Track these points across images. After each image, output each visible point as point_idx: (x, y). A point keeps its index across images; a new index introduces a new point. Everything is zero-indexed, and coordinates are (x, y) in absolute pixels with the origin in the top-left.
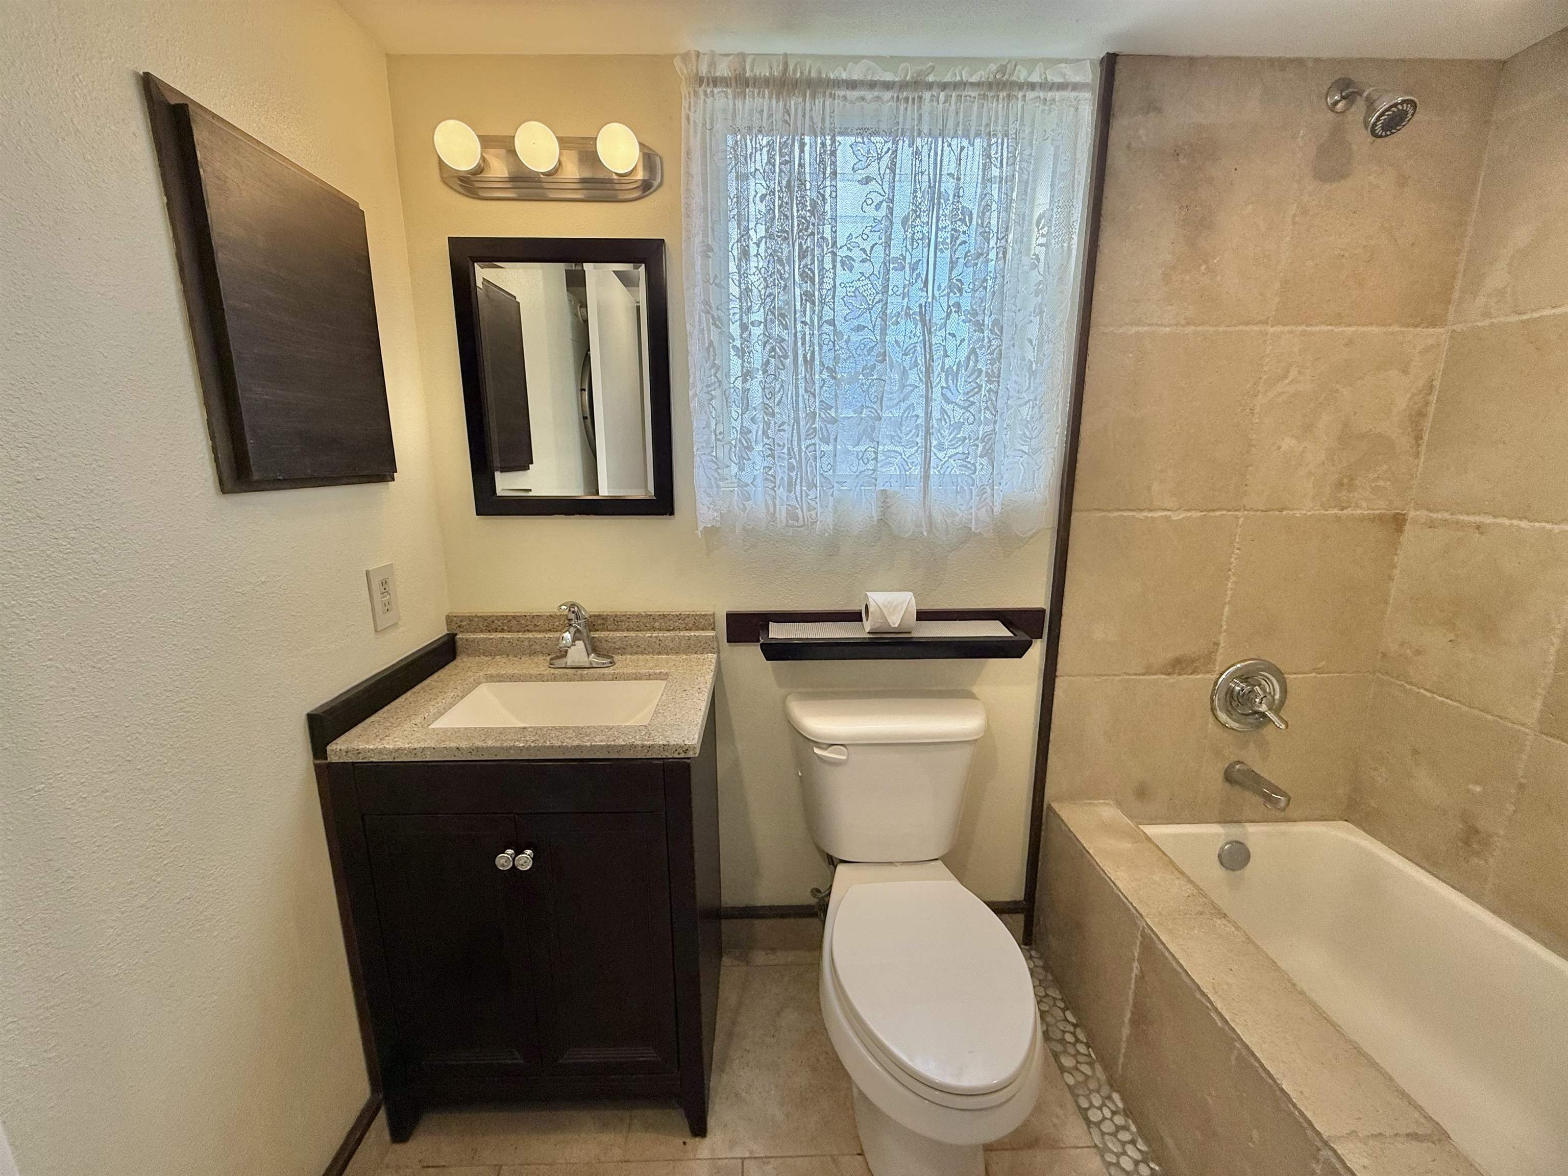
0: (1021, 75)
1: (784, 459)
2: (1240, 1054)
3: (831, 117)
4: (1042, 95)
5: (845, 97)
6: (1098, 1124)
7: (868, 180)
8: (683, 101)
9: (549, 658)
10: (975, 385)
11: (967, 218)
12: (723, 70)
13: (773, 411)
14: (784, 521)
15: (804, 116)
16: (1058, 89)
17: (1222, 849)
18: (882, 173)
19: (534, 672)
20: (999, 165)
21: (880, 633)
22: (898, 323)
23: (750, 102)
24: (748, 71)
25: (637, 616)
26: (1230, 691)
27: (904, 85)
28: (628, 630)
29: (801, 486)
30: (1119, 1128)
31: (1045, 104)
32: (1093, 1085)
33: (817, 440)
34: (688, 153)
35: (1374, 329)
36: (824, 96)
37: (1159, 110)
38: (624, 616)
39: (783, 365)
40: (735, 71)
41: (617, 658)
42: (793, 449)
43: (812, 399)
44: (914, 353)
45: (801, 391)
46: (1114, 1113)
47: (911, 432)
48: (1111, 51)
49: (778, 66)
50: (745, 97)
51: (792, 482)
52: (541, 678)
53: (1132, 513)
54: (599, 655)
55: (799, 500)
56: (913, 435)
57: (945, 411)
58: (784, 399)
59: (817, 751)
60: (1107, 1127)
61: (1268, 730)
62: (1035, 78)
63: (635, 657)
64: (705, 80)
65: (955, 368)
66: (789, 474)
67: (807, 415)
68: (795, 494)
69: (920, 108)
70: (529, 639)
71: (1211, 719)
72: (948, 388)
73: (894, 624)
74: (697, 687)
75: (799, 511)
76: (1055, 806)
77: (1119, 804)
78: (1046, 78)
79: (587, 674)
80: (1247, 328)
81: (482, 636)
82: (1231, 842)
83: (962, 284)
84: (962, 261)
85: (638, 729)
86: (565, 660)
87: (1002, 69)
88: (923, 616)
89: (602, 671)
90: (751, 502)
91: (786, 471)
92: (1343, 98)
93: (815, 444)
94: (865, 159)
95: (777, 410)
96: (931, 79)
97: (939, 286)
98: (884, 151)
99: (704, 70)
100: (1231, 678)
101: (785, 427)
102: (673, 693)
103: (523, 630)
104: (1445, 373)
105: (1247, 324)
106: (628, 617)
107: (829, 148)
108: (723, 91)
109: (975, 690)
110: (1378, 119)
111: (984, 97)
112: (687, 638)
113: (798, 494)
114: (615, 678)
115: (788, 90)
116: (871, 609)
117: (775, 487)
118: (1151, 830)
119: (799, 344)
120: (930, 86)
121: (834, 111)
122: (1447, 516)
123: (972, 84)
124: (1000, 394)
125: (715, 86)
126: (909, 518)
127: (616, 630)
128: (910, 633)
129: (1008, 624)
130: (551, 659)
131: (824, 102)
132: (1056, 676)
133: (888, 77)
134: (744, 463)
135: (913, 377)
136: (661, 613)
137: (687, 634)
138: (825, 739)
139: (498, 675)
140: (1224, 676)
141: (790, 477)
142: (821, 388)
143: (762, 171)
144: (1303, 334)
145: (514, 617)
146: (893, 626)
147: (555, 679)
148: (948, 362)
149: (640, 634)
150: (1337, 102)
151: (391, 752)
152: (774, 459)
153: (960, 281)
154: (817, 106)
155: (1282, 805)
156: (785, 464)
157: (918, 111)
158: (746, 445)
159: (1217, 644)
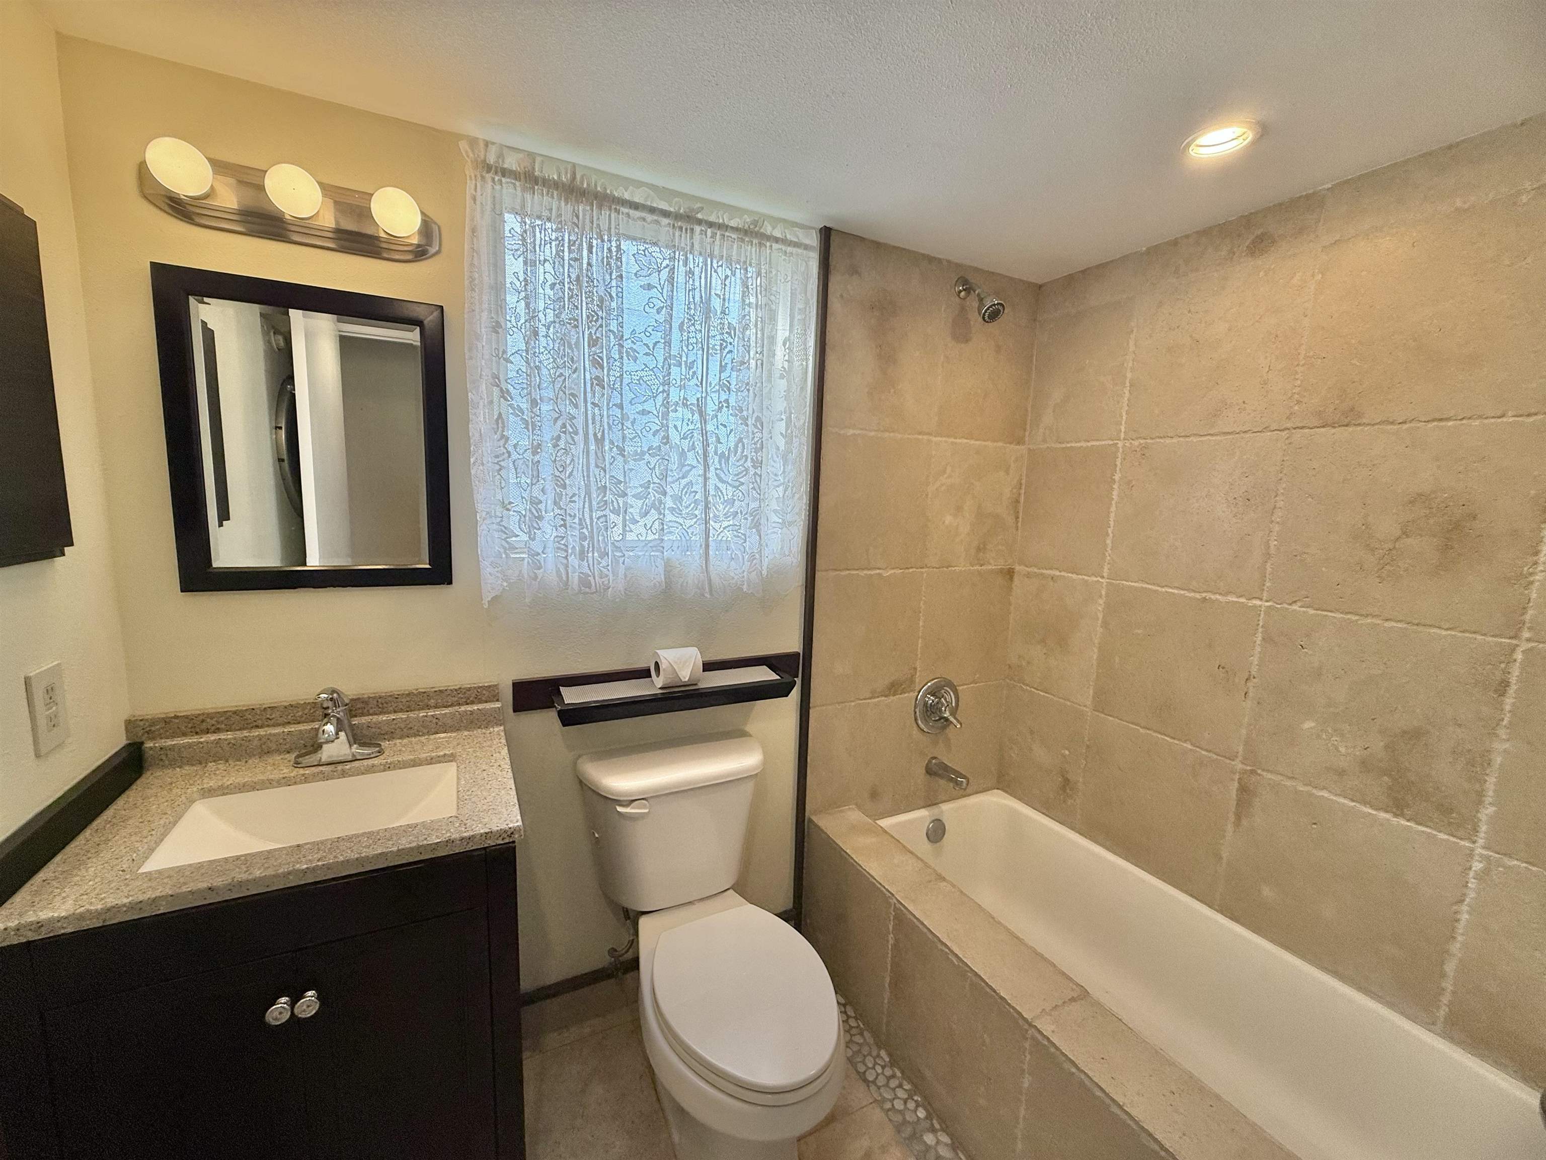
0: (768, 229)
1: (575, 528)
2: (971, 981)
3: (616, 228)
4: (784, 248)
5: (628, 215)
6: (874, 1082)
7: (649, 287)
8: (468, 182)
9: (292, 756)
10: (743, 469)
11: (733, 332)
12: (511, 162)
13: (565, 483)
14: (576, 587)
15: (592, 222)
16: (794, 246)
17: (928, 830)
18: (662, 283)
19: (276, 775)
20: (754, 295)
21: (672, 687)
22: (677, 411)
23: (539, 198)
24: (537, 169)
25: (408, 695)
26: (926, 704)
27: (677, 217)
28: (395, 712)
29: (593, 553)
30: (889, 1078)
31: (785, 255)
32: (865, 1050)
33: (607, 512)
34: (473, 230)
35: (989, 443)
36: (610, 209)
37: (860, 275)
38: (390, 696)
39: (574, 440)
40: (525, 168)
41: (385, 744)
42: (585, 520)
43: (602, 473)
44: (691, 438)
45: (592, 465)
46: (883, 1067)
47: (690, 505)
48: (828, 226)
49: (566, 173)
50: (534, 193)
51: (584, 551)
52: (287, 782)
53: (857, 572)
54: (363, 744)
55: (592, 569)
56: (692, 509)
57: (719, 488)
58: (575, 473)
59: (619, 809)
60: (881, 1081)
61: (950, 731)
62: (777, 234)
63: (406, 741)
64: (493, 169)
65: (727, 453)
66: (581, 544)
67: (599, 488)
68: (587, 562)
69: (691, 238)
70: (260, 738)
71: (915, 725)
72: (721, 469)
73: (685, 678)
74: (496, 765)
75: (591, 578)
76: (814, 818)
77: (859, 807)
78: (786, 236)
79: (350, 769)
80: (920, 437)
81: (186, 740)
82: (933, 821)
83: (730, 385)
84: (729, 366)
85: (450, 821)
86: (318, 755)
87: (755, 223)
88: (709, 667)
89: (370, 762)
90: (542, 570)
91: (578, 540)
92: (964, 290)
93: (605, 516)
94: (647, 269)
95: (567, 482)
96: (699, 216)
97: (711, 383)
98: (663, 266)
99: (492, 159)
100: (924, 696)
101: (576, 498)
102: (472, 775)
103: (249, 726)
104: (1027, 475)
105: (920, 433)
106: (396, 698)
107: (614, 254)
108: (512, 183)
109: (748, 728)
110: (986, 312)
111: (743, 240)
112: (469, 713)
113: (591, 562)
114: (388, 767)
115: (576, 197)
116: (663, 667)
117: (567, 556)
118: (885, 823)
119: (590, 422)
120: (700, 222)
121: (619, 225)
122: (1036, 570)
123: (732, 227)
124: (763, 477)
125: (504, 176)
126: (690, 582)
127: (381, 713)
128: (696, 684)
129: (772, 668)
130: (298, 757)
131: (610, 215)
132: (809, 708)
133: (663, 206)
134: (535, 533)
135: (691, 459)
136: (437, 689)
137: (469, 708)
138: (626, 796)
139: (221, 787)
140: (921, 694)
141: (582, 546)
142: (611, 464)
143: (551, 262)
144: (952, 443)
145: (235, 713)
146: (683, 680)
147: (306, 780)
148: (721, 448)
149: (411, 715)
150: (960, 292)
151: (98, 913)
152: (566, 528)
153: (728, 382)
154: (604, 217)
155: (964, 784)
156: (577, 533)
157: (690, 239)
158: (537, 515)
159: (915, 669)
